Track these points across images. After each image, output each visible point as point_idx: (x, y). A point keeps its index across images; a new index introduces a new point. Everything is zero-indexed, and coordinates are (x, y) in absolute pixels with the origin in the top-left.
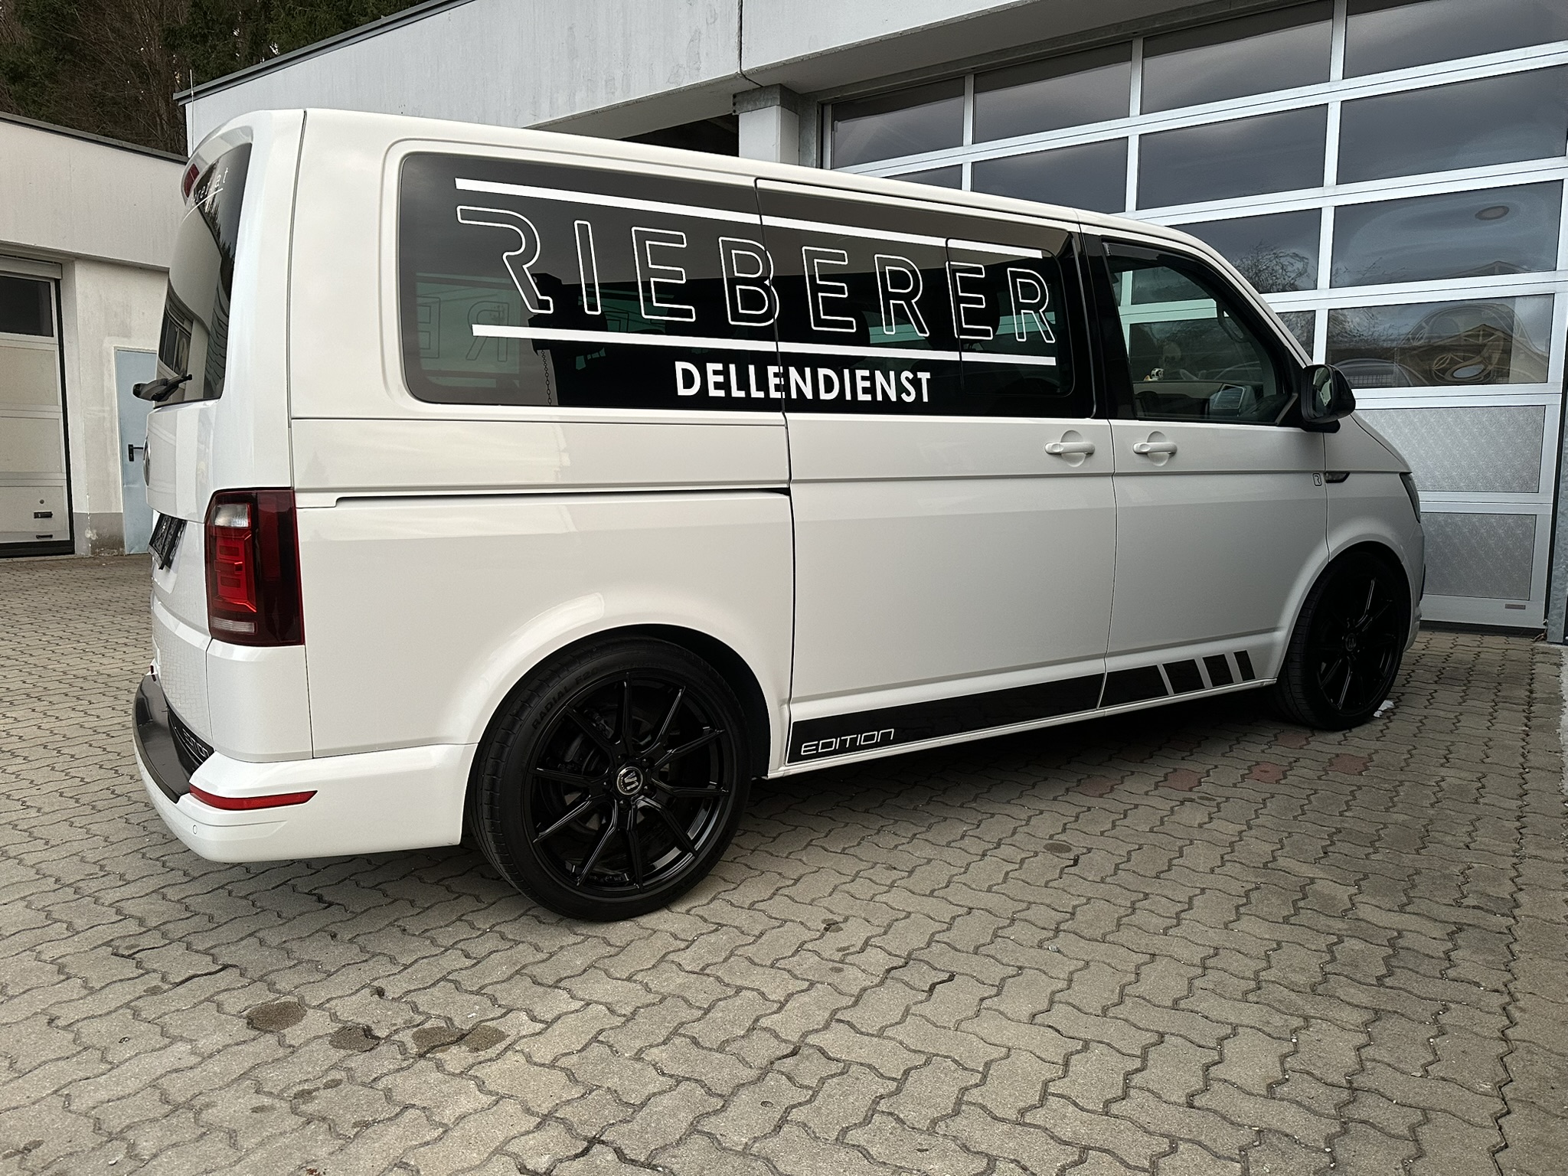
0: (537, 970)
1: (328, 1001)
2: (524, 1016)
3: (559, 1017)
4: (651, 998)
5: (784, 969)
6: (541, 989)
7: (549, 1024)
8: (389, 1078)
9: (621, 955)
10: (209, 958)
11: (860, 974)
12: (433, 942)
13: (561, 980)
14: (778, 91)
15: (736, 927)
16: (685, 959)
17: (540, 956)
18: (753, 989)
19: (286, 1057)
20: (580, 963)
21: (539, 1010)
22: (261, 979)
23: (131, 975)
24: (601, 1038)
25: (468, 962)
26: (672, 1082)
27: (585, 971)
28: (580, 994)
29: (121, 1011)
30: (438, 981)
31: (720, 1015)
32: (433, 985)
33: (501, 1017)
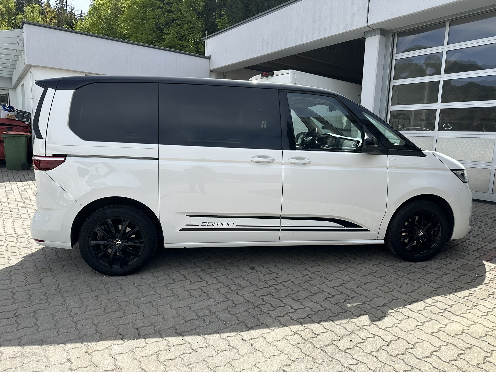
0: (293, 296)
1: (243, 294)
2: (289, 307)
3: (298, 309)
4: (322, 308)
5: (359, 308)
6: (294, 301)
7: (296, 310)
8: (258, 316)
9: (314, 296)
10: (216, 279)
11: (381, 313)
12: (267, 284)
13: (299, 299)
14: (379, 30)
15: (347, 294)
16: (332, 300)
17: (293, 292)
18: (350, 312)
19: (235, 306)
20: (304, 296)
21: (293, 306)
22: (227, 286)
23: (200, 281)
24: (309, 316)
25: (276, 291)
26: (327, 330)
27: (305, 298)
28: (304, 304)
29: (198, 289)
30: (268, 294)
31: (341, 316)
32: (267, 295)
33: (284, 306)
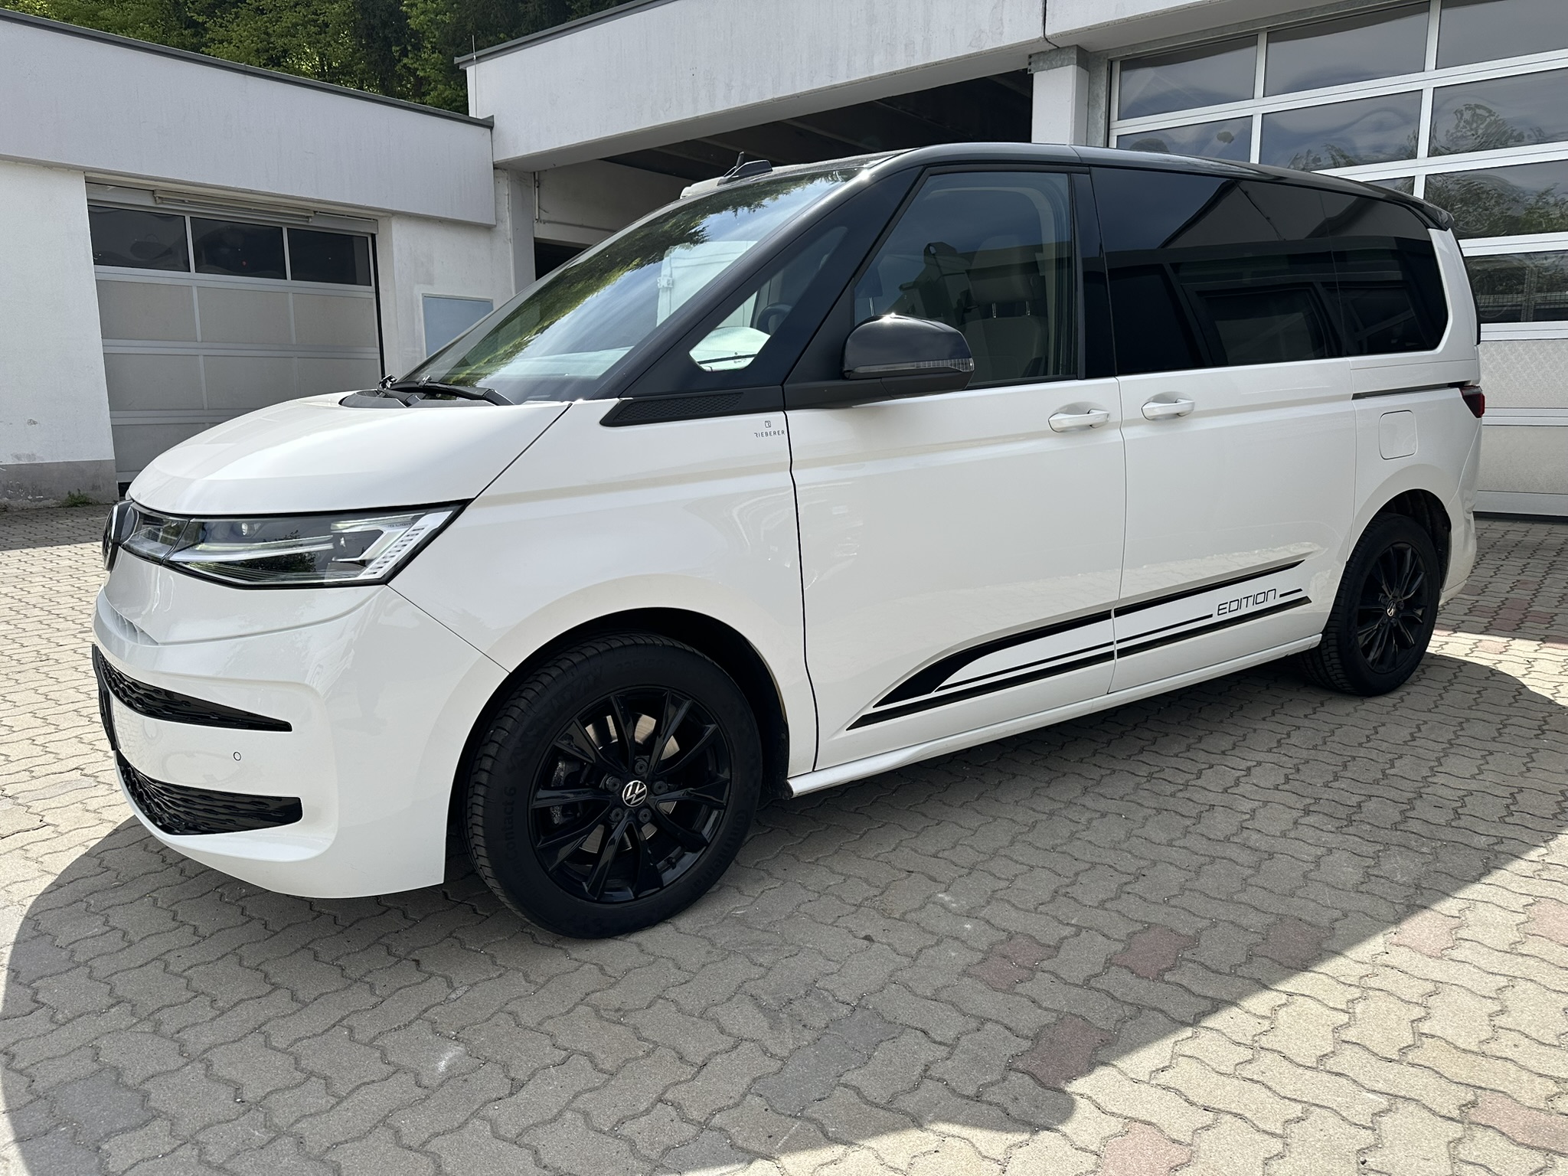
14: (1075, 52)
